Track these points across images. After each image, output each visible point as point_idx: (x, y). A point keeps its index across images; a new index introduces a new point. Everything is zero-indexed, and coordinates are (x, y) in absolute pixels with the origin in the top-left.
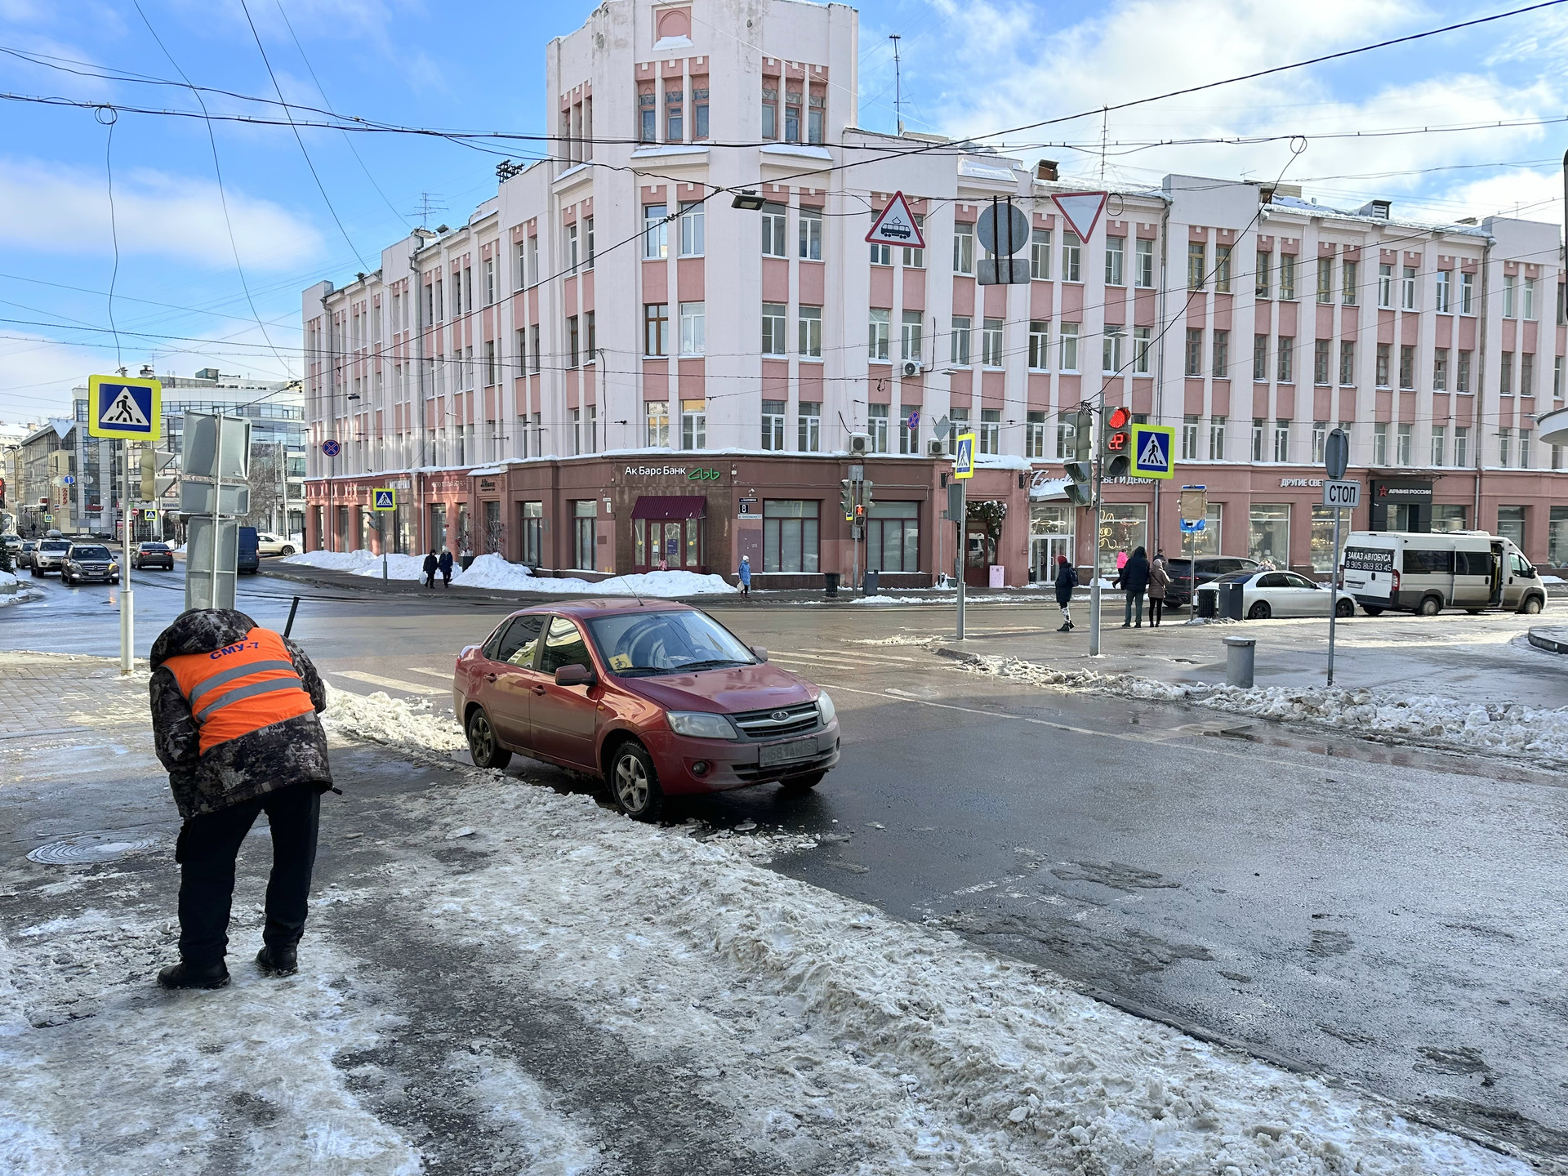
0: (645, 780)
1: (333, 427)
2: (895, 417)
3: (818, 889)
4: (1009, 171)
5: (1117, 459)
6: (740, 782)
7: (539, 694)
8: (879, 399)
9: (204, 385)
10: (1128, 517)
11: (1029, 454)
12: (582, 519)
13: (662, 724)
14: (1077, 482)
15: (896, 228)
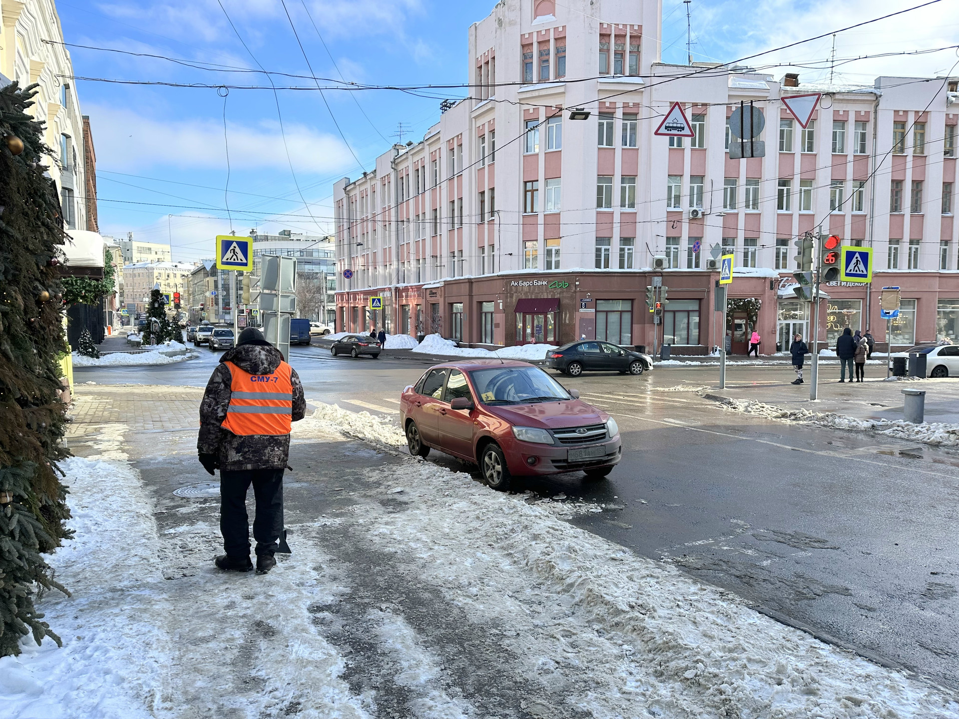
0: (500, 466)
1: (350, 262)
2: (684, 245)
3: (594, 535)
4: (764, 82)
5: (831, 269)
6: (556, 470)
7: (443, 414)
8: (673, 234)
9: (283, 239)
10: (848, 309)
11: (777, 267)
12: (486, 313)
13: (510, 433)
14: (803, 285)
15: (675, 125)
